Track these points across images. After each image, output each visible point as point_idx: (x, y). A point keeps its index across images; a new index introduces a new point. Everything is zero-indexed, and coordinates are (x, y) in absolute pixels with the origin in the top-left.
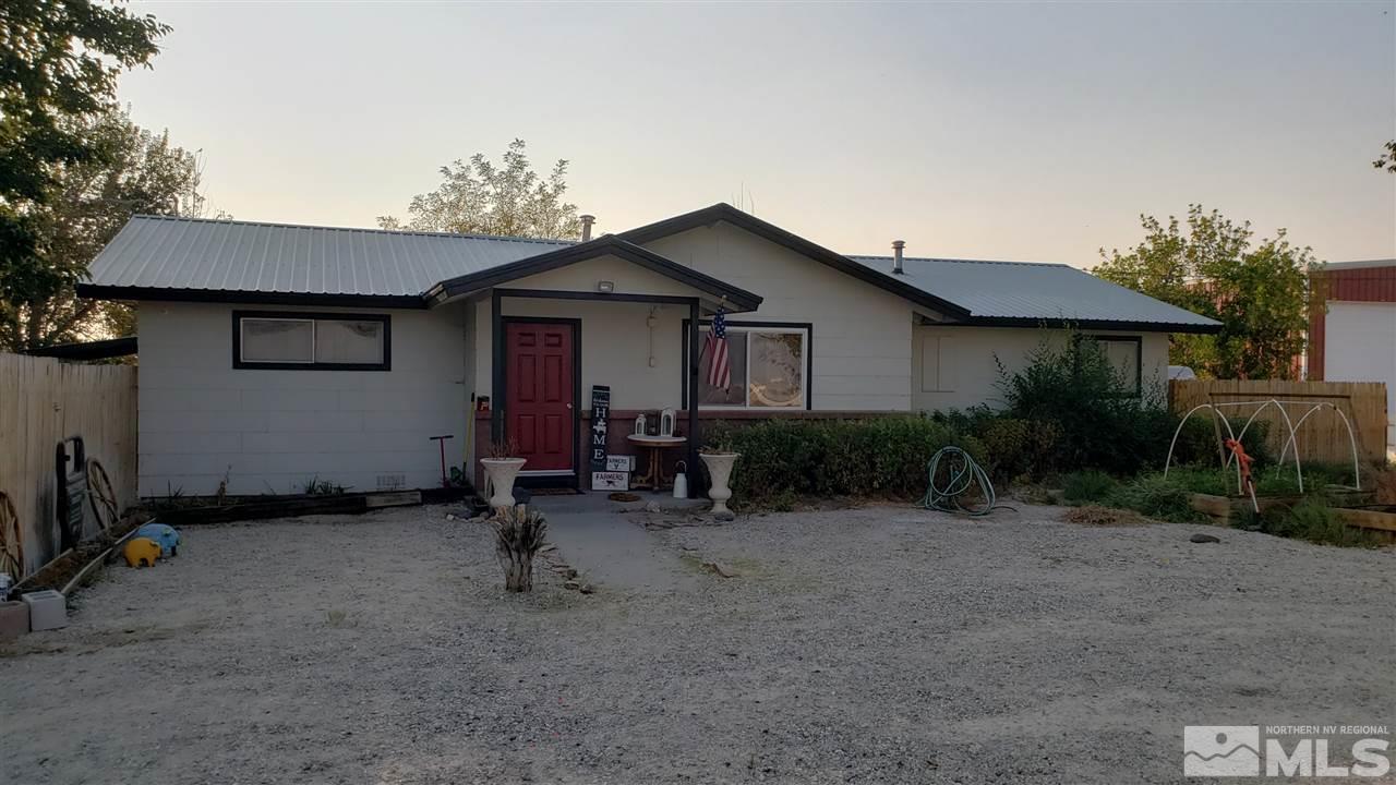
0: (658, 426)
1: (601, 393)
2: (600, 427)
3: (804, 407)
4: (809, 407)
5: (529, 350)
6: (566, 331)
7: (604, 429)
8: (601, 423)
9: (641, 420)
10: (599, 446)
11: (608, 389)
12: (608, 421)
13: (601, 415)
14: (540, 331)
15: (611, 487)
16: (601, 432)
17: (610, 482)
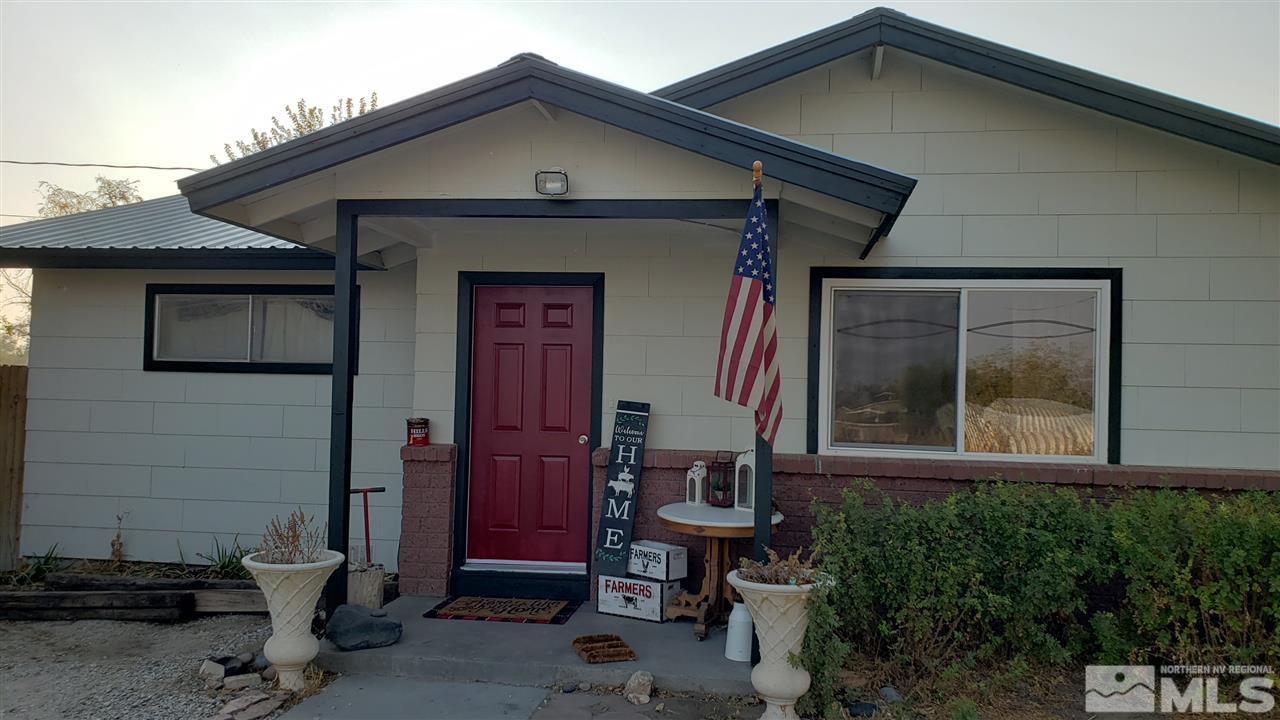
0: (727, 488)
1: (635, 414)
2: (623, 484)
3: (1100, 458)
4: (1114, 454)
5: (512, 335)
6: (582, 297)
7: (629, 488)
8: (625, 475)
9: (698, 473)
10: (616, 523)
11: (645, 407)
12: (641, 472)
13: (626, 459)
14: (535, 298)
15: (630, 611)
16: (623, 494)
17: (629, 600)
